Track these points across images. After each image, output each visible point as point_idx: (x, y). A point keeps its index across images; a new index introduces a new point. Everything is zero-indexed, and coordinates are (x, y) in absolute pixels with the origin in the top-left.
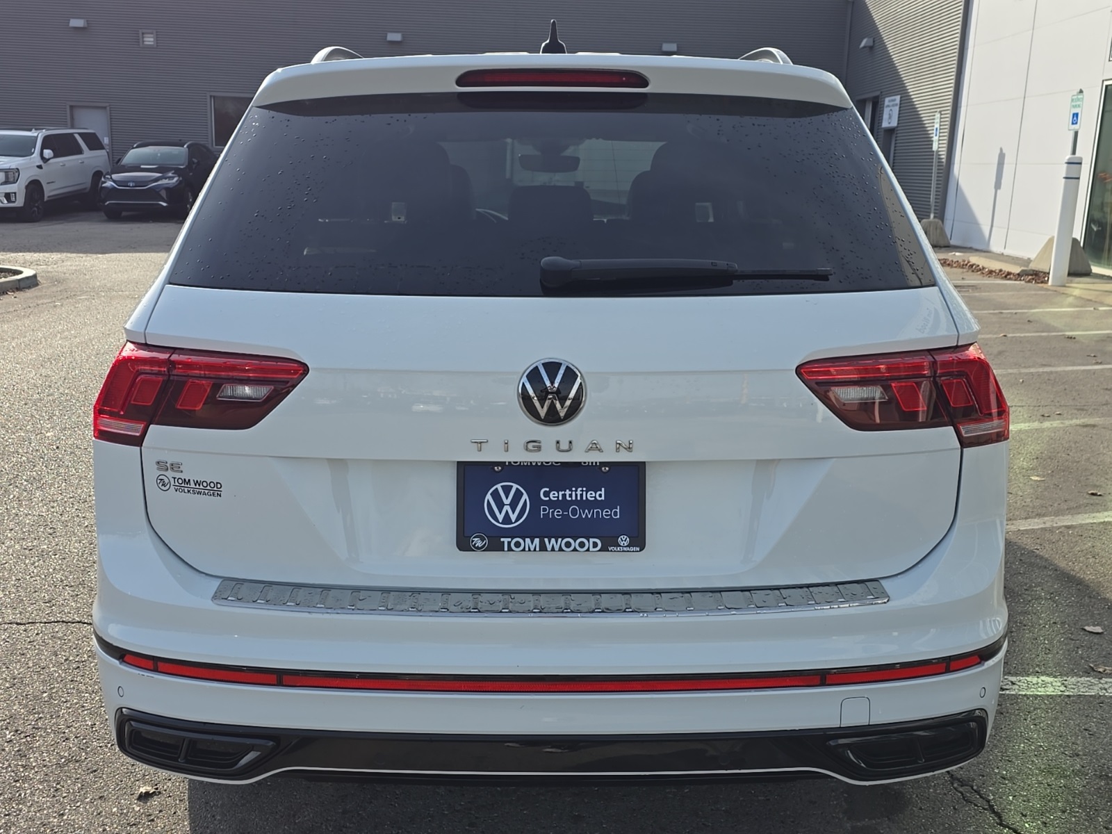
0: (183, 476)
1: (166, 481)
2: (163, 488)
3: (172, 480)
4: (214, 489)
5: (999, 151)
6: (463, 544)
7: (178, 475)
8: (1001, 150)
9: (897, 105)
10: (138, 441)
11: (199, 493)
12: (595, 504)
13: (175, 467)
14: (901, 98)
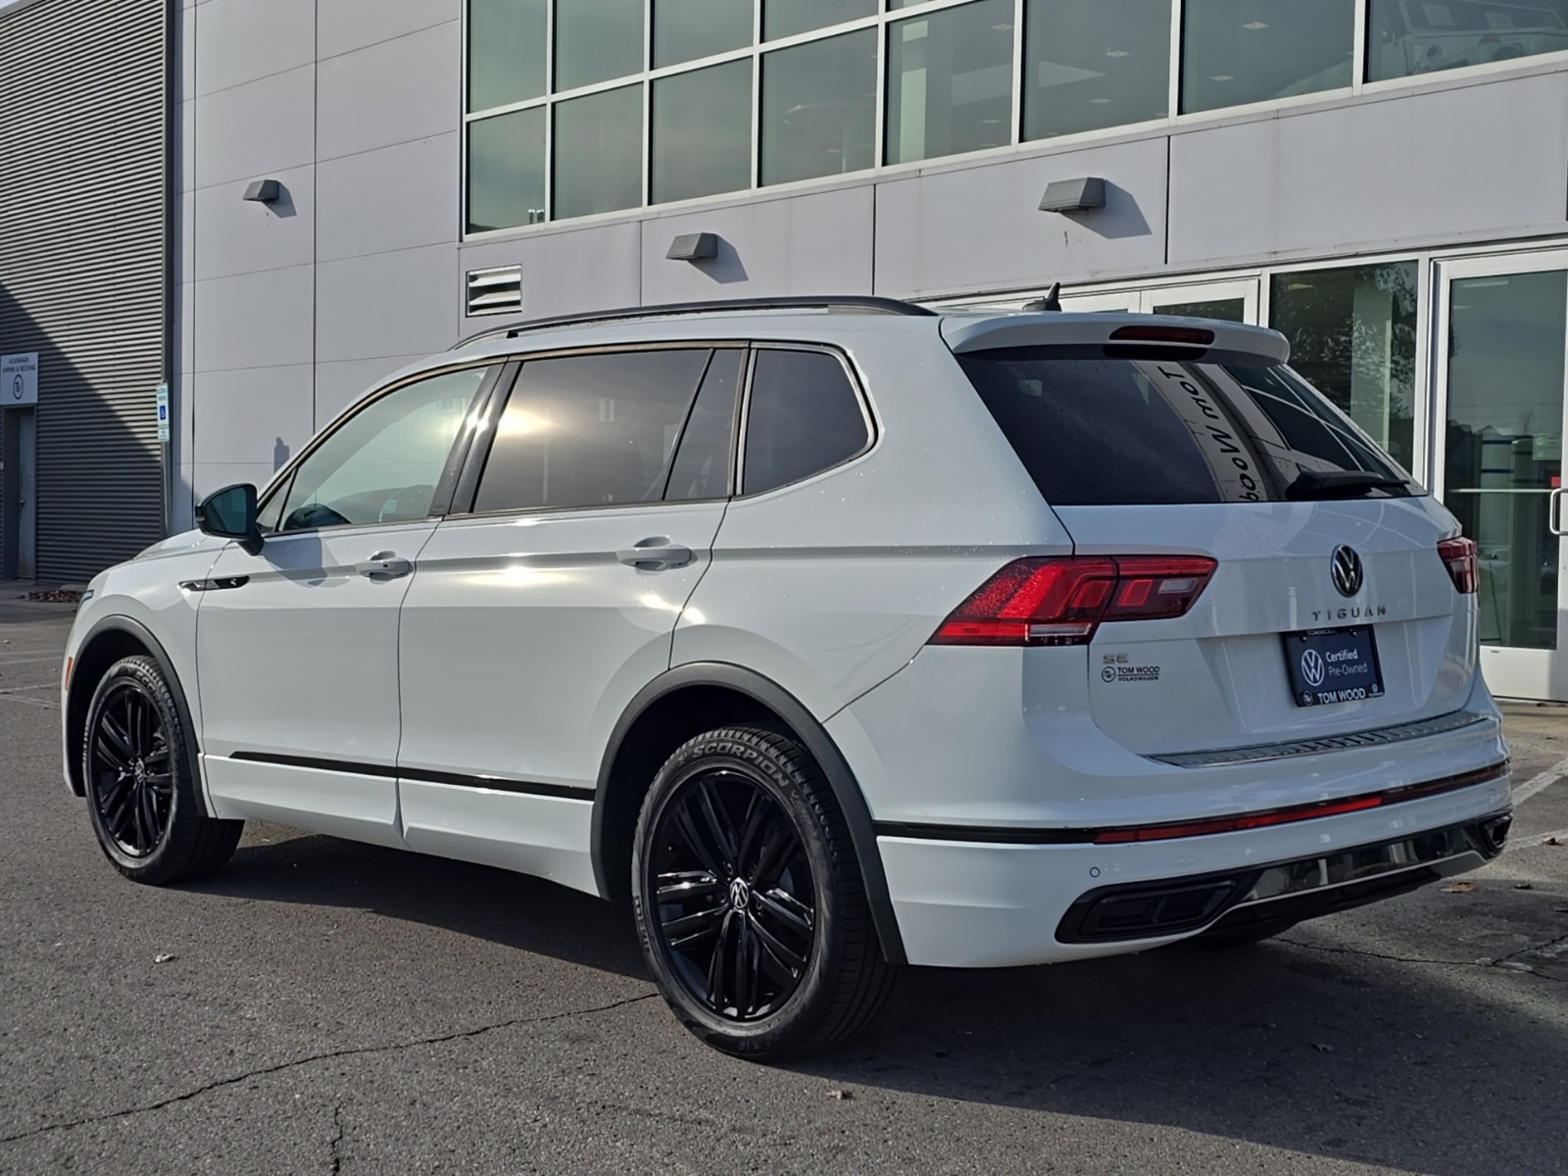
0: (1127, 666)
1: (1112, 672)
2: (1108, 679)
3: (1117, 671)
4: (1152, 673)
5: (275, 444)
6: (1299, 702)
7: (1122, 666)
8: (279, 440)
9: (33, 368)
10: (1086, 640)
11: (1140, 679)
12: (1350, 663)
13: (1121, 658)
14: (40, 356)
